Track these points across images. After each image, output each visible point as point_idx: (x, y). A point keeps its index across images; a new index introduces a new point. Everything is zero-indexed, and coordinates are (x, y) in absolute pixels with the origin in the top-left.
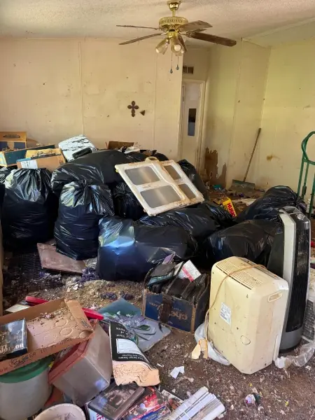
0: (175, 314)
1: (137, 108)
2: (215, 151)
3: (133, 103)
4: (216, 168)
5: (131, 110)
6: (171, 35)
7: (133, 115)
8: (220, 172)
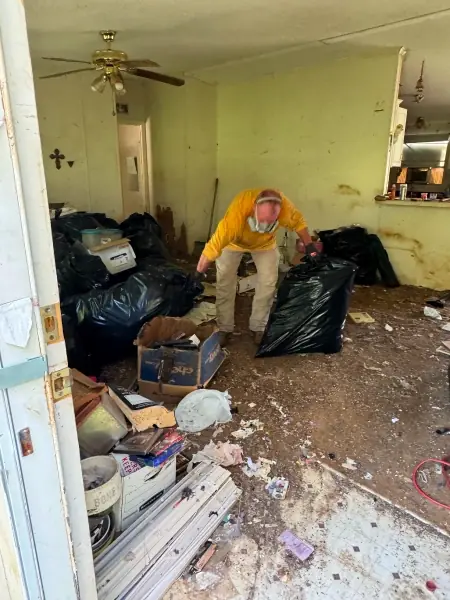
0: (178, 370)
1: (63, 157)
2: (169, 208)
3: (57, 151)
4: (173, 229)
5: (54, 160)
6: (109, 71)
7: (59, 167)
8: (178, 232)
